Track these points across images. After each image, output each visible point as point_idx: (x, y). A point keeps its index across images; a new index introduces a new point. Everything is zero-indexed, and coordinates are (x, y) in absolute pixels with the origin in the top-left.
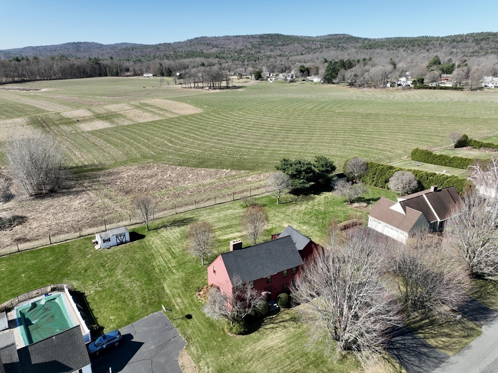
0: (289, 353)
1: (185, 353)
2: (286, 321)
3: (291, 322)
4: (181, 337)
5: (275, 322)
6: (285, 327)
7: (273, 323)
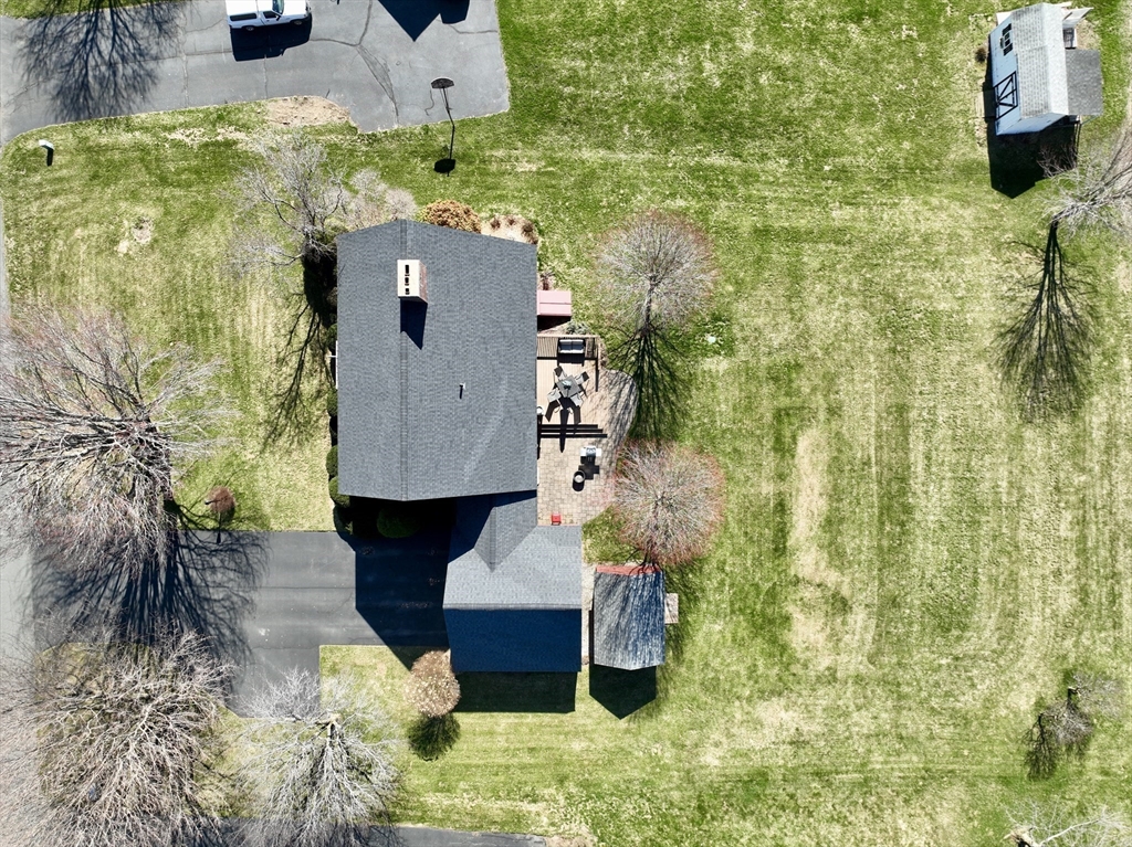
0: (211, 325)
1: (335, 119)
2: (297, 378)
3: (287, 384)
4: (390, 126)
5: (308, 350)
6: (281, 361)
7: (307, 342)
